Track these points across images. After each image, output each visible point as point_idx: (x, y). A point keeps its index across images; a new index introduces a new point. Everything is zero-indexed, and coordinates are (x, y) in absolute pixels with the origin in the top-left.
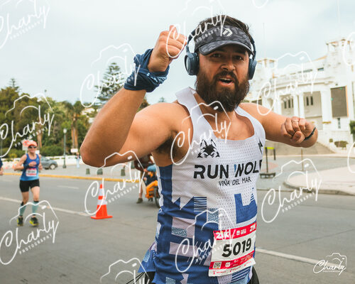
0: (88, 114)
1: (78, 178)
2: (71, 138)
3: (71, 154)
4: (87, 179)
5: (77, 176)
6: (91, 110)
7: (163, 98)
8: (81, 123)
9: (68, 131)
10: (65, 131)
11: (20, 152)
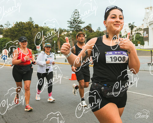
0: (65, 35)
1: (61, 64)
2: (57, 46)
3: (58, 53)
4: (65, 64)
5: (61, 63)
6: (66, 33)
7: (99, 28)
8: (62, 39)
9: (56, 42)
10: (55, 42)
11: (35, 51)
